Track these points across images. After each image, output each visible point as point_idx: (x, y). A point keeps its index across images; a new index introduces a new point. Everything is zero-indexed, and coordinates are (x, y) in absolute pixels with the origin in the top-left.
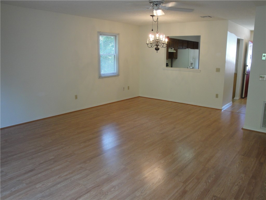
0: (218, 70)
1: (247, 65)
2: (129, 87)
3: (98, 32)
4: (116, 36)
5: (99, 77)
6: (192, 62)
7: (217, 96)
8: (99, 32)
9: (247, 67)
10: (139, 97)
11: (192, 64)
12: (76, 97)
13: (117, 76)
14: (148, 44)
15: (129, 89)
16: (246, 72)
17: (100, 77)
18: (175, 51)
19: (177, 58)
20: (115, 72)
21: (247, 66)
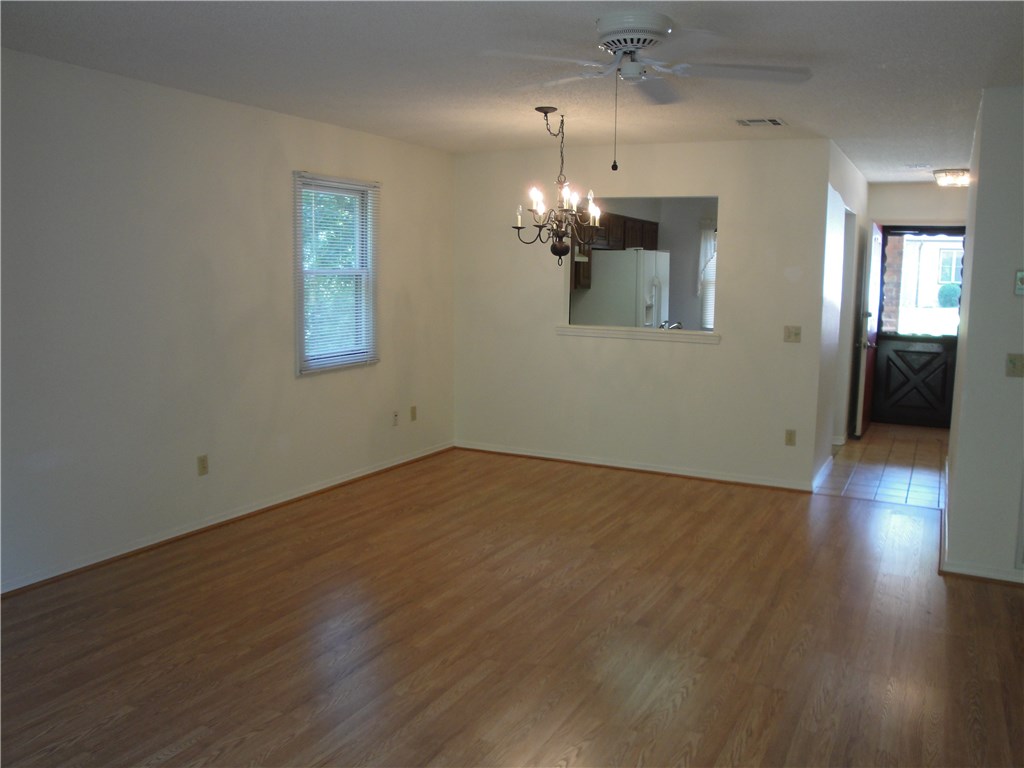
0: (793, 334)
1: (870, 311)
2: (414, 411)
3: (294, 172)
4: (363, 194)
5: (301, 371)
6: (649, 303)
7: (790, 437)
8: (299, 173)
9: (869, 319)
10: (455, 448)
11: (649, 308)
12: (203, 465)
13: (370, 365)
14: (519, 228)
15: (414, 417)
16: (864, 340)
17: (305, 370)
18: (585, 259)
19: (588, 286)
20: (363, 346)
21: (870, 315)
